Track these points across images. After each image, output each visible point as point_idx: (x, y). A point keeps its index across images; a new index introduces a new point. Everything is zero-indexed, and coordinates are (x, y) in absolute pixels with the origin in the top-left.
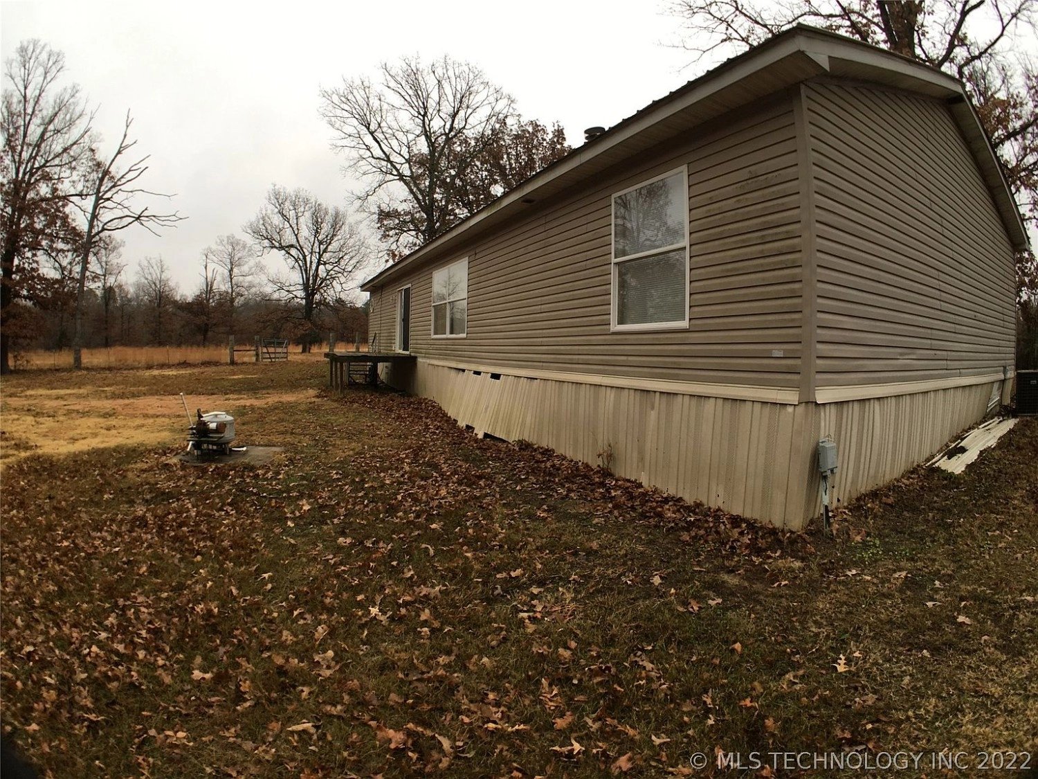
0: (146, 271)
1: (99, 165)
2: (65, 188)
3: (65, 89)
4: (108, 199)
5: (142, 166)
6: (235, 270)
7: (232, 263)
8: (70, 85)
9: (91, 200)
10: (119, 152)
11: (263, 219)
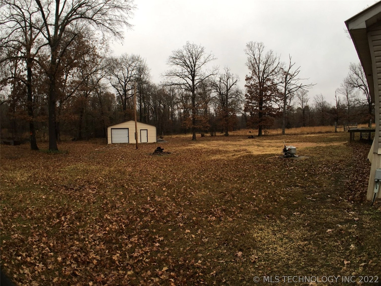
0: (317, 100)
1: (285, 72)
2: (276, 81)
3: (268, 52)
4: (289, 83)
5: (299, 70)
6: (349, 96)
7: (347, 93)
8: (269, 51)
9: (284, 84)
10: (290, 68)
11: (350, 76)
